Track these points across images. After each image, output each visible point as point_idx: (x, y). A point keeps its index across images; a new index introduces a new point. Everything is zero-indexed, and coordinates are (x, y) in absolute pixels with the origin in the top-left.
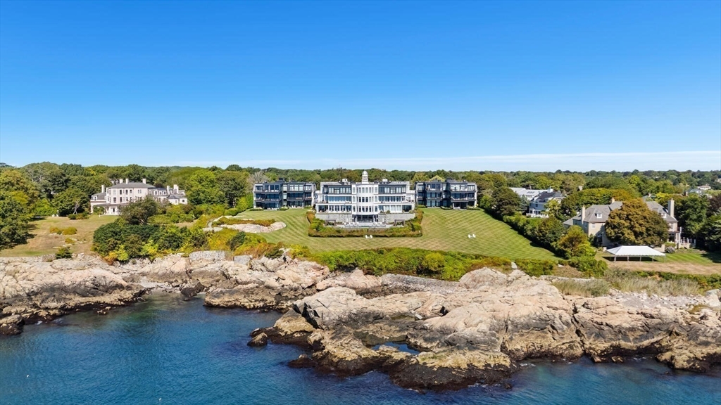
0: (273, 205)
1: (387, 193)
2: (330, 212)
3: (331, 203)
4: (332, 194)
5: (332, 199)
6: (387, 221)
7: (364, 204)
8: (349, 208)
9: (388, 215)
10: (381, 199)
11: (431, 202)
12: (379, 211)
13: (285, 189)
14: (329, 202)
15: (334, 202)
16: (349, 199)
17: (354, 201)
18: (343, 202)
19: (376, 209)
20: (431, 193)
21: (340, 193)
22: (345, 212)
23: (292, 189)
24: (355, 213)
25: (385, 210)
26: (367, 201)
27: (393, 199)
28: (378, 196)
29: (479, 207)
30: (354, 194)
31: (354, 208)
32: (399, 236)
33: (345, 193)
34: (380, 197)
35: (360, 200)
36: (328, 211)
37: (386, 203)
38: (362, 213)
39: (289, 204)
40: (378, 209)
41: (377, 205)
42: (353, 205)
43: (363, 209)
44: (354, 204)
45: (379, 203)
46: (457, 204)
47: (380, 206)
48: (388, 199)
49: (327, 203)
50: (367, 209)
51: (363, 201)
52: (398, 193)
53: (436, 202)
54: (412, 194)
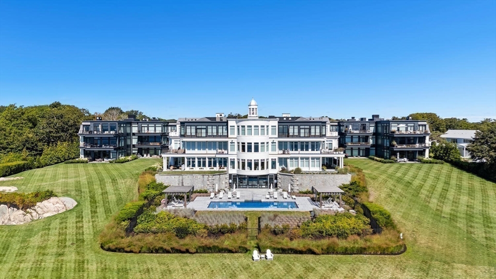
0: (106, 155)
1: (293, 136)
2: (187, 169)
3: (190, 153)
4: (191, 136)
5: (191, 145)
6: (296, 189)
7: (252, 156)
8: (223, 162)
9: (297, 177)
10: (282, 146)
11: (352, 149)
12: (278, 168)
13: (135, 130)
14: (187, 152)
15: (196, 151)
16: (224, 145)
17: (233, 149)
18: (213, 151)
19: (274, 163)
20: (352, 137)
21: (207, 136)
22: (217, 169)
23: (145, 130)
24: (234, 172)
25: (291, 168)
26: (256, 150)
27: (305, 146)
28: (276, 141)
29: (435, 157)
30: (234, 137)
31: (233, 163)
32: (346, 252)
33: (217, 136)
34: (279, 142)
35: (243, 147)
36: (185, 168)
37: (293, 153)
38: (247, 172)
39: (141, 152)
40: (277, 164)
41: (276, 157)
42: (230, 157)
43: (250, 165)
44: (233, 154)
45: (277, 154)
46: (403, 154)
47: (280, 159)
48: (295, 146)
49: (184, 153)
50: (256, 165)
51: (250, 150)
52: (315, 136)
53: (359, 149)
54: (334, 138)
